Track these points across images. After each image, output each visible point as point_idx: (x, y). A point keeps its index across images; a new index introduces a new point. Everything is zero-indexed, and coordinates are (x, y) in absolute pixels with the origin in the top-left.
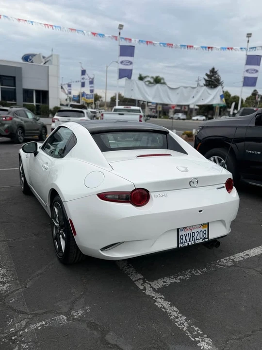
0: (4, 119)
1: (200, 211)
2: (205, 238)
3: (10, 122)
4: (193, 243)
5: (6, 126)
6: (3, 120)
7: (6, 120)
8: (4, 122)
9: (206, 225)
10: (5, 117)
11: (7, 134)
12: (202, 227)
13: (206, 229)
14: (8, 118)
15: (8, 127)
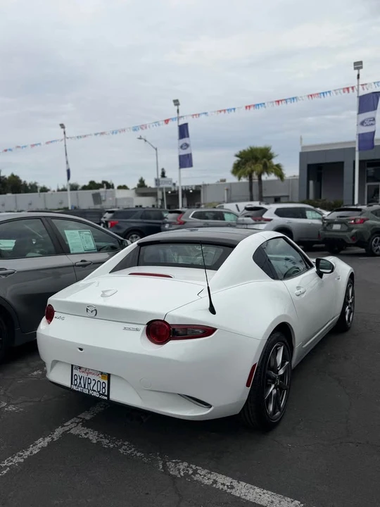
0: (353, 221)
1: (81, 349)
2: (103, 395)
3: (360, 226)
4: (87, 392)
5: (354, 231)
6: (351, 223)
7: (355, 223)
8: (353, 226)
9: (107, 377)
10: (355, 220)
11: (354, 242)
12: (100, 376)
13: (106, 382)
14: (359, 221)
15: (356, 233)
